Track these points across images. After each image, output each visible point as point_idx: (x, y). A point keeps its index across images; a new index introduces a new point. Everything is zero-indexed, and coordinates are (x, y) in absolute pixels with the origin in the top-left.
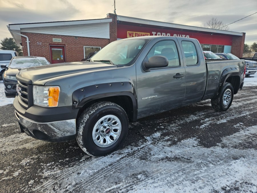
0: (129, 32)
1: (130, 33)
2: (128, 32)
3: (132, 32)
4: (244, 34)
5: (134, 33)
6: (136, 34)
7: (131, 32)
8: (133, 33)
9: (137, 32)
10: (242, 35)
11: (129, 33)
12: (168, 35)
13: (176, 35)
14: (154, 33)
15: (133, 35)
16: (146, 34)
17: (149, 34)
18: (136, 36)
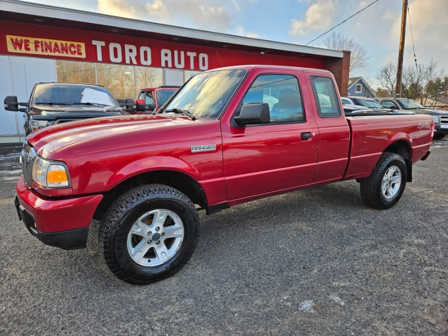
0: (14, 37)
1: (17, 40)
2: (8, 38)
3: (24, 38)
4: (347, 53)
5: (32, 40)
6: (36, 43)
7: (19, 38)
8: (27, 41)
9: (40, 40)
10: (341, 55)
11: (12, 40)
12: (143, 49)
13: (169, 52)
14: (99, 44)
15: (28, 45)
16: (72, 45)
17: (83, 45)
18: (40, 49)
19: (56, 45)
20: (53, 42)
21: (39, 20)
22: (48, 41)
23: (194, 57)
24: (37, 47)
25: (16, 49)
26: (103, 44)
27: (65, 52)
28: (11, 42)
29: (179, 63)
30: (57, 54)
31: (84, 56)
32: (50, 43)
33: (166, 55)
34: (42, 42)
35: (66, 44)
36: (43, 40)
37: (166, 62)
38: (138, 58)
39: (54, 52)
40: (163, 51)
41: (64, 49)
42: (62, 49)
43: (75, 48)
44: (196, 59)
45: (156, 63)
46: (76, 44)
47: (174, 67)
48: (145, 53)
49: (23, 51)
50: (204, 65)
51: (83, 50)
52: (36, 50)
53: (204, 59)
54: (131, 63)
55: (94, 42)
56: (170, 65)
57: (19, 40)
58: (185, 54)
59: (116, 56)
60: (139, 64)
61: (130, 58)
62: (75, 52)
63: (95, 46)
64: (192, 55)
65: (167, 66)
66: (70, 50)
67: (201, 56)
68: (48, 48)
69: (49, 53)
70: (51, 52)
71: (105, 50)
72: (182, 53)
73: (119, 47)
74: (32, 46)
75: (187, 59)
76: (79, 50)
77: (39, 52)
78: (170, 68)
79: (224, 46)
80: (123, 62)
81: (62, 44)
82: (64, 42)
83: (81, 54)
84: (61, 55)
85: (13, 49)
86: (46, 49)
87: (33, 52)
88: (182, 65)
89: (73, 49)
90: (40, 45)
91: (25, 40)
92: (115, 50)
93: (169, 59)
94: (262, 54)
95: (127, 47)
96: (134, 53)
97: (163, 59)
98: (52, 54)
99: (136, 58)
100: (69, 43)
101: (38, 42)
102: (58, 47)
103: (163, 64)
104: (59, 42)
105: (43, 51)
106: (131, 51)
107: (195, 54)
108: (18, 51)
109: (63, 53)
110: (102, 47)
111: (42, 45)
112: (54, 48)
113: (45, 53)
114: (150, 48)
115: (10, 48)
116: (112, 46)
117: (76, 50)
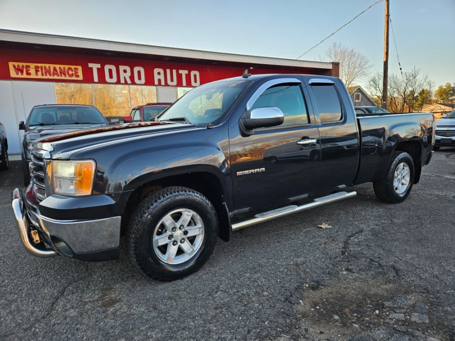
0: (16, 64)
1: (18, 66)
2: (11, 64)
3: (25, 64)
4: (336, 65)
5: (32, 65)
9: (40, 65)
10: (330, 67)
11: (14, 66)
12: (136, 69)
13: (161, 71)
14: (95, 67)
15: (29, 70)
16: (70, 69)
17: (80, 68)
18: (40, 73)
19: (55, 69)
20: (52, 66)
21: (38, 47)
22: (47, 66)
23: (186, 74)
24: (37, 71)
25: (18, 74)
26: (99, 66)
27: (63, 75)
28: (13, 68)
29: (172, 80)
30: (56, 77)
31: (81, 78)
32: (49, 67)
33: (159, 74)
34: (41, 67)
35: (64, 68)
36: (43, 65)
37: (159, 81)
38: (132, 78)
39: (53, 76)
40: (156, 71)
41: (63, 72)
42: (60, 73)
43: (72, 71)
44: (188, 77)
45: (150, 81)
46: (73, 67)
47: (166, 85)
48: (139, 72)
49: (25, 76)
50: (196, 81)
51: (80, 73)
52: (37, 75)
53: (195, 76)
54: (126, 83)
55: (90, 65)
56: (163, 83)
57: (21, 66)
58: (177, 72)
59: (111, 77)
60: (133, 83)
61: (125, 78)
62: (72, 74)
63: (91, 69)
64: (184, 73)
65: (160, 84)
66: (68, 73)
67: (193, 73)
68: (48, 72)
69: (48, 77)
70: (50, 75)
71: (101, 72)
72: (174, 71)
73: (113, 68)
74: (32, 71)
75: (179, 76)
76: (76, 73)
77: (40, 76)
78: (163, 86)
79: (214, 63)
80: (118, 82)
81: (60, 68)
82: (62, 66)
83: (78, 76)
84: (60, 78)
85: (15, 74)
86: (46, 73)
87: (33, 76)
88: (175, 83)
89: (70, 72)
90: (40, 69)
91: (26, 66)
92: (110, 71)
93: (162, 77)
94: (251, 69)
95: (122, 68)
96: (129, 74)
97: (156, 77)
98: (52, 77)
99: (130, 77)
100: (67, 67)
101: (39, 68)
102: (57, 71)
103: (156, 82)
104: (57, 67)
105: (42, 75)
106: (125, 71)
107: (186, 72)
108: (20, 76)
109: (61, 76)
110: (98, 69)
111: (42, 69)
112: (53, 72)
113: (44, 77)
114: (144, 68)
115: (13, 74)
116: (107, 67)
117: (73, 72)
